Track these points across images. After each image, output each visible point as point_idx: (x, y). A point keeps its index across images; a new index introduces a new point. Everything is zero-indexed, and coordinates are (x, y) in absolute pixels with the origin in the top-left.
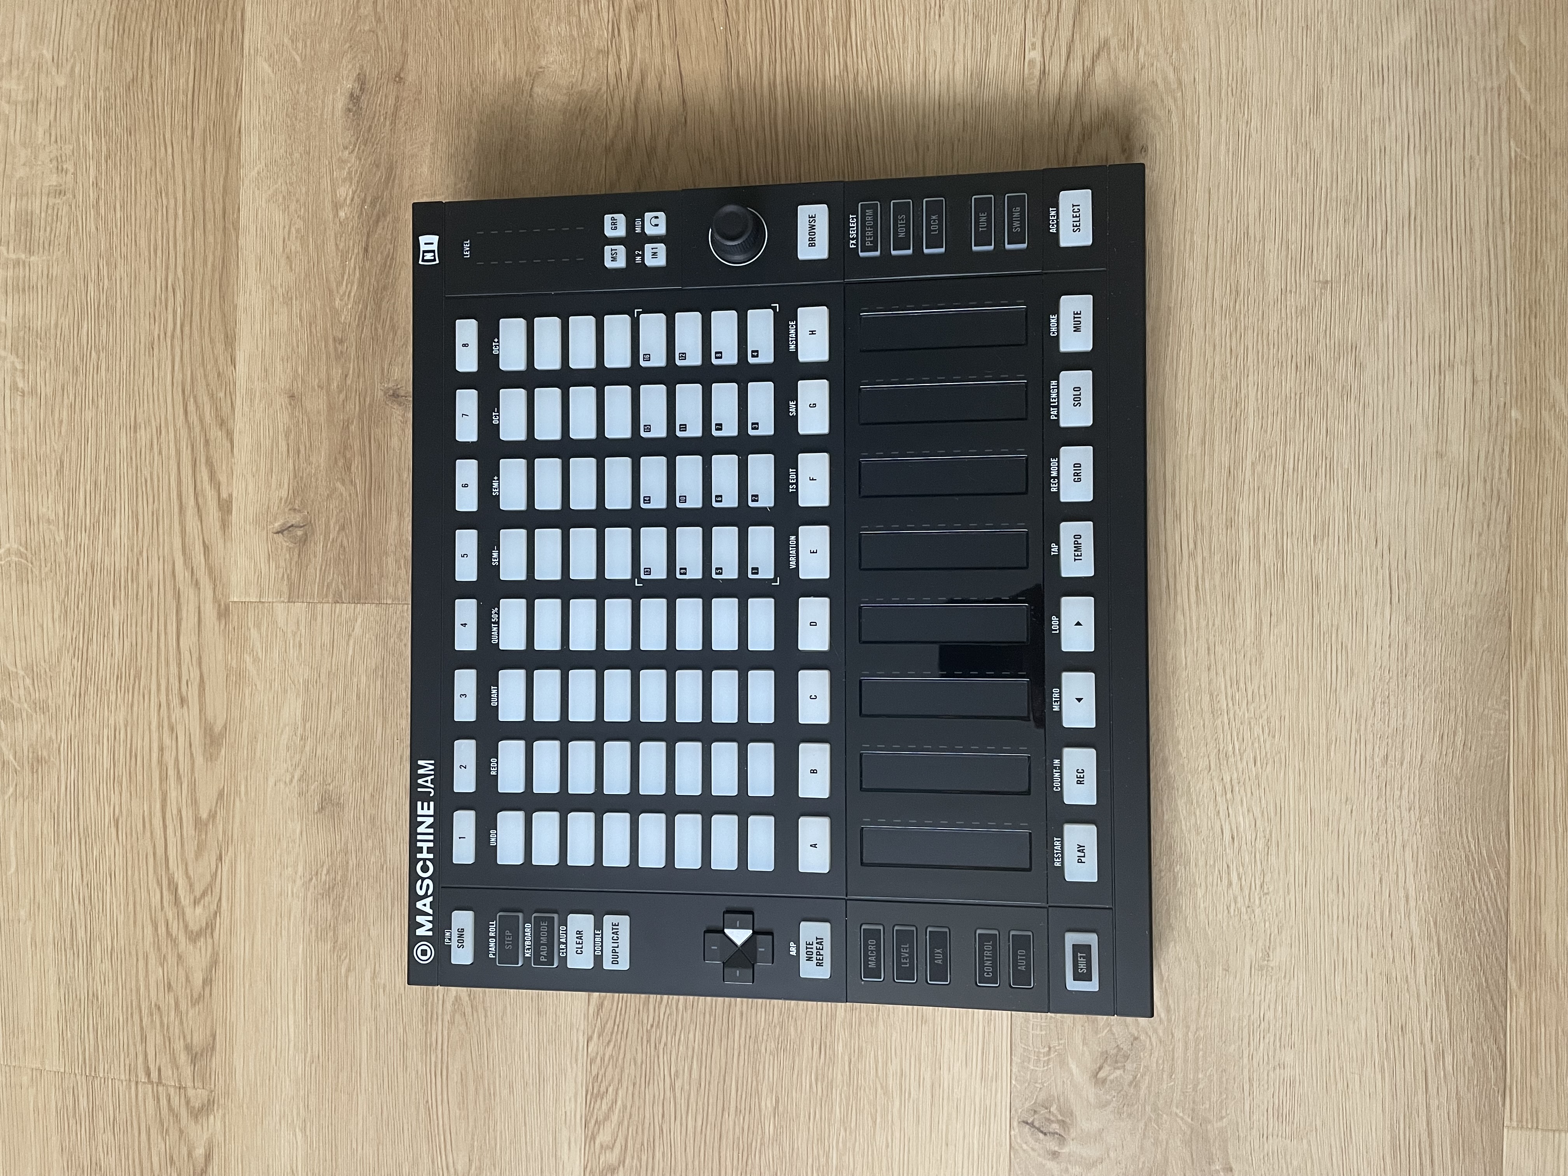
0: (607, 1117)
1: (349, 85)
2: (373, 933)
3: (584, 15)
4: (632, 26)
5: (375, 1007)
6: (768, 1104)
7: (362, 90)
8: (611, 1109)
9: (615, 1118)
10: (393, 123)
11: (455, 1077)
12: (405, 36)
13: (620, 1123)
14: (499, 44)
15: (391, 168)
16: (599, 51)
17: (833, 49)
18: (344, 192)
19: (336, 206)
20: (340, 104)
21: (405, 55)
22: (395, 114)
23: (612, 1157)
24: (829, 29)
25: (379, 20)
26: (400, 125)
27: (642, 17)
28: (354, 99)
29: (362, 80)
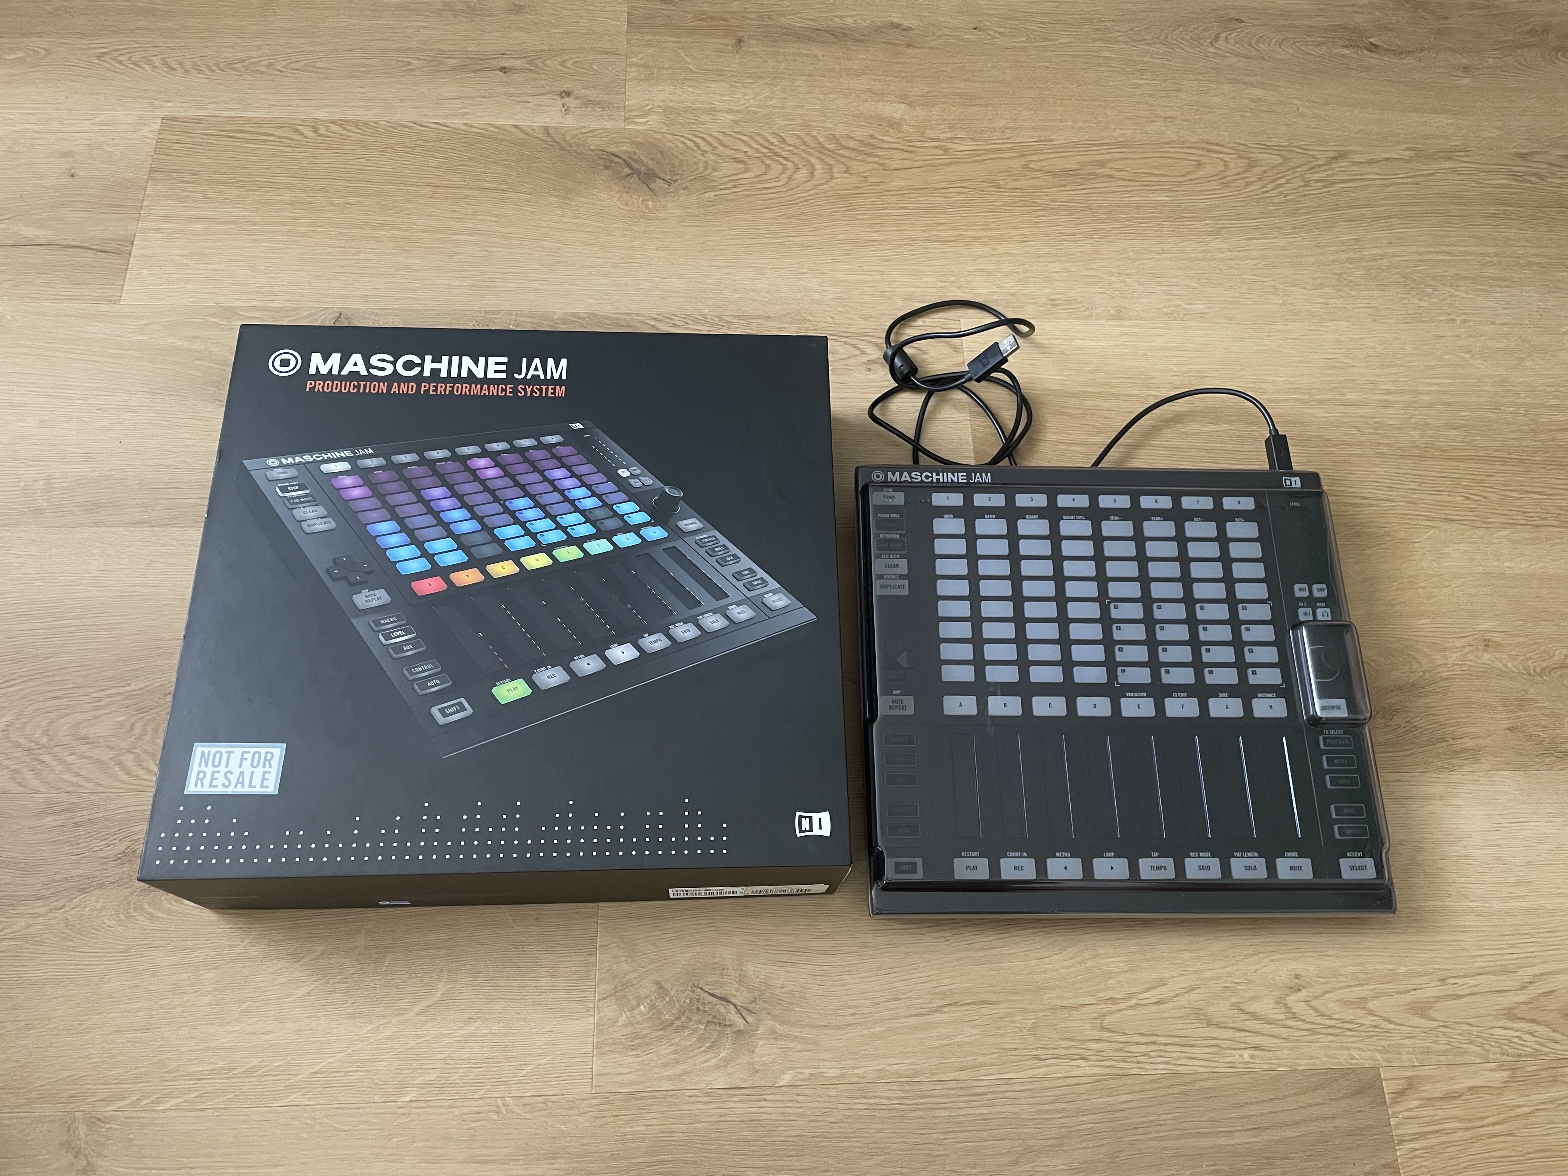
0: (344, 129)
1: (906, 24)
2: (447, 27)
3: (942, 127)
4: (936, 147)
5: (406, 27)
6: (351, 200)
7: (903, 29)
8: (349, 130)
9: (344, 132)
10: (885, 43)
11: (368, 62)
12: (931, 48)
13: (341, 135)
14: (927, 89)
15: (861, 41)
16: (923, 133)
17: (925, 235)
18: (849, 20)
19: (841, 17)
20: (895, 20)
21: (923, 48)
22: (890, 43)
23: (322, 130)
24: (934, 233)
25: (939, 37)
26: (885, 46)
27: (941, 152)
28: (898, 26)
29: (906, 29)
